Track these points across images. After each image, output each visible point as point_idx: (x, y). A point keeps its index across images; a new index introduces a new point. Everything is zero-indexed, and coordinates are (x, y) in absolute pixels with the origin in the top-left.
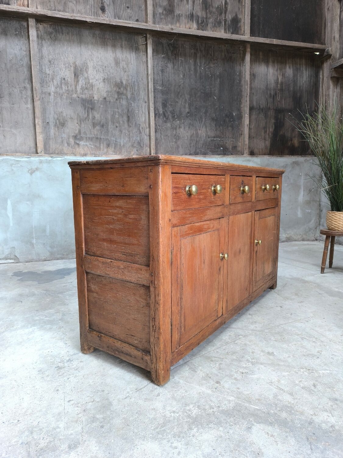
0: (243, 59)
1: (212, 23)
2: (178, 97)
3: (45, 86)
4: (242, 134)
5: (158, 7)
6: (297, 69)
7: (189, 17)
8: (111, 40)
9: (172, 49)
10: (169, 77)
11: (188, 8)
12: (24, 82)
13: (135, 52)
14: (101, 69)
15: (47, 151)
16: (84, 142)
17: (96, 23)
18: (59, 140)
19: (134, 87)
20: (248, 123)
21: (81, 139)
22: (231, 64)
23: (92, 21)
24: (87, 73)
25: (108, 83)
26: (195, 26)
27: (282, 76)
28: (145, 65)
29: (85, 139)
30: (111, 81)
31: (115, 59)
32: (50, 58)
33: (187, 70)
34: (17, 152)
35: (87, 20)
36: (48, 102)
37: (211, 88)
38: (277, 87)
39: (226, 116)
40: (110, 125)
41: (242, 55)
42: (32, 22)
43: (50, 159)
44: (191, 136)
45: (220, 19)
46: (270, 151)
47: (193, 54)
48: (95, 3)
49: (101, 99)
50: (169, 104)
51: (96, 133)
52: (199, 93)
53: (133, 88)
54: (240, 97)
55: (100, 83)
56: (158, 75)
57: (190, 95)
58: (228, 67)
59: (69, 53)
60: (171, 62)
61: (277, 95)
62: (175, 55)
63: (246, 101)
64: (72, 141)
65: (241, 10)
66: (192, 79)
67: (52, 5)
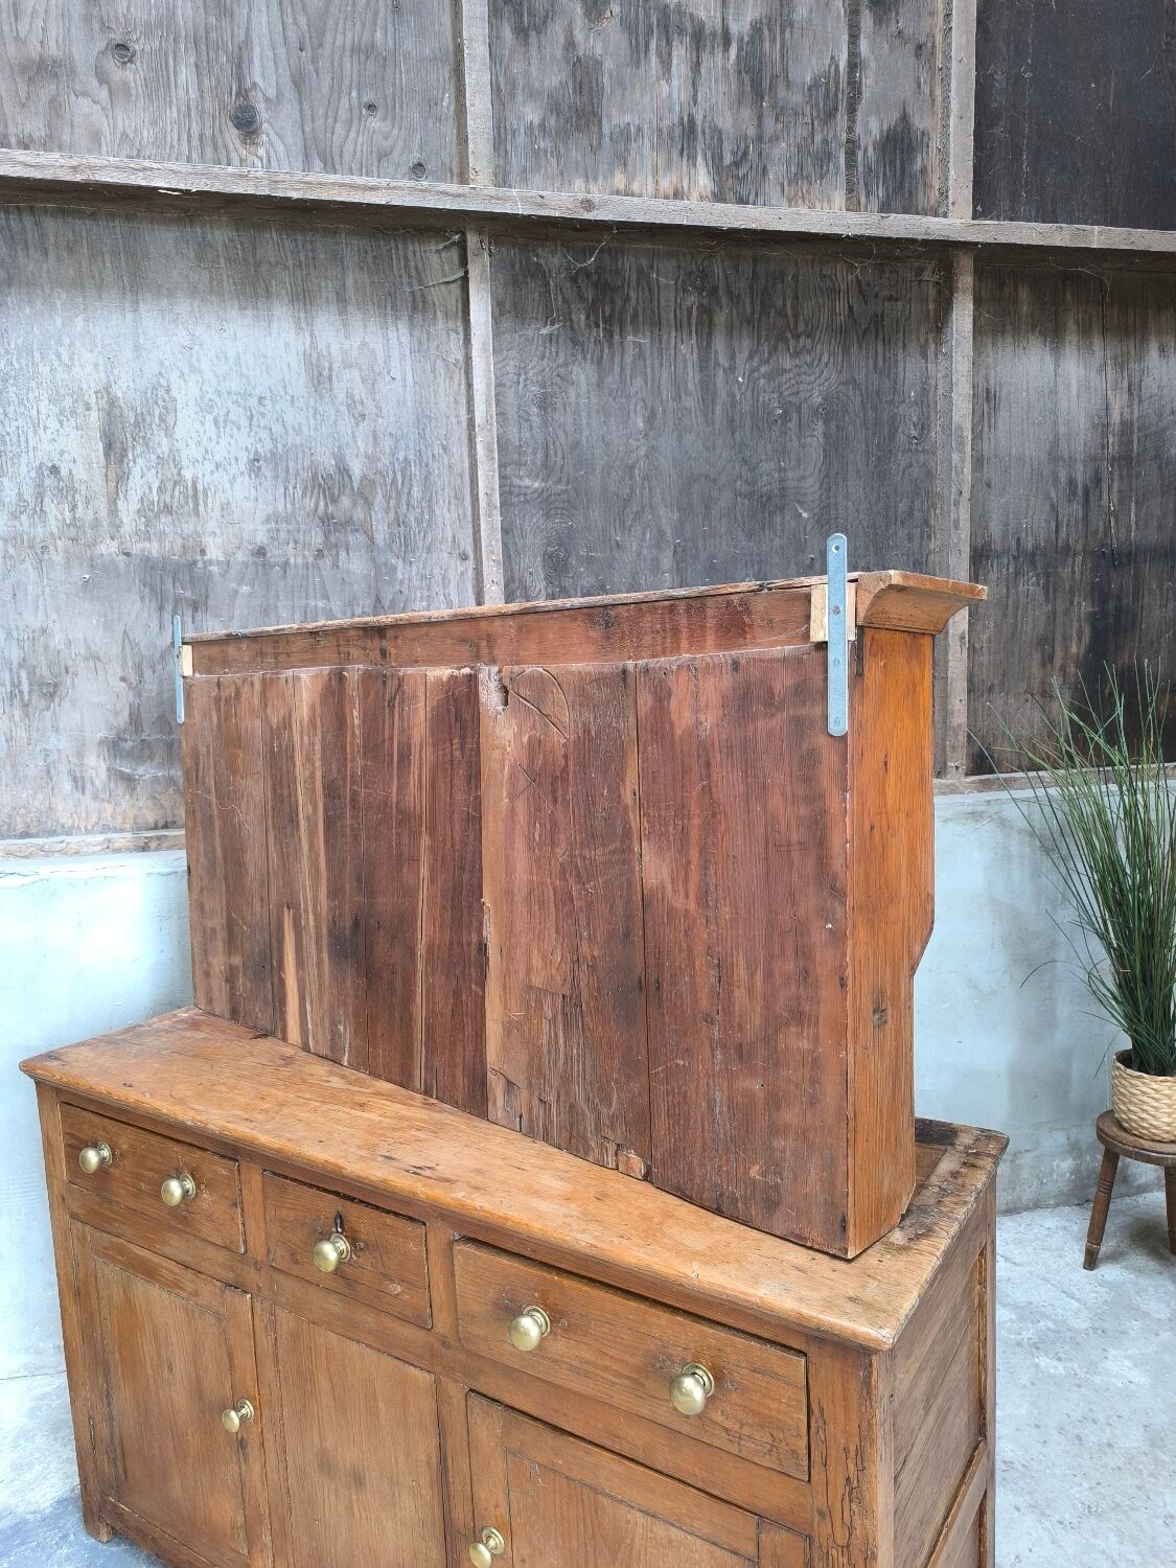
0: (939, 322)
1: (788, 163)
2: (623, 525)
5: (520, 98)
7: (671, 138)
8: (286, 267)
9: (590, 294)
10: (578, 429)
11: (670, 95)
13: (411, 318)
14: (238, 414)
17: (199, 193)
18: (34, 767)
19: (406, 490)
20: (965, 626)
21: (143, 753)
22: (880, 352)
23: (182, 186)
24: (169, 432)
25: (276, 477)
26: (703, 180)
27: (1126, 396)
29: (161, 754)
30: (291, 464)
31: (307, 357)
33: (667, 391)
35: (156, 184)
37: (780, 470)
38: (1104, 446)
41: (932, 308)
45: (825, 141)
47: (695, 312)
48: (207, 95)
49: (240, 557)
50: (579, 558)
52: (728, 494)
53: (399, 494)
54: (922, 503)
55: (234, 477)
56: (525, 424)
57: (679, 509)
58: (867, 367)
59: (78, 344)
60: (589, 356)
61: (1105, 486)
62: (608, 321)
63: (957, 526)
64: (97, 766)
65: (927, 91)
66: (690, 433)
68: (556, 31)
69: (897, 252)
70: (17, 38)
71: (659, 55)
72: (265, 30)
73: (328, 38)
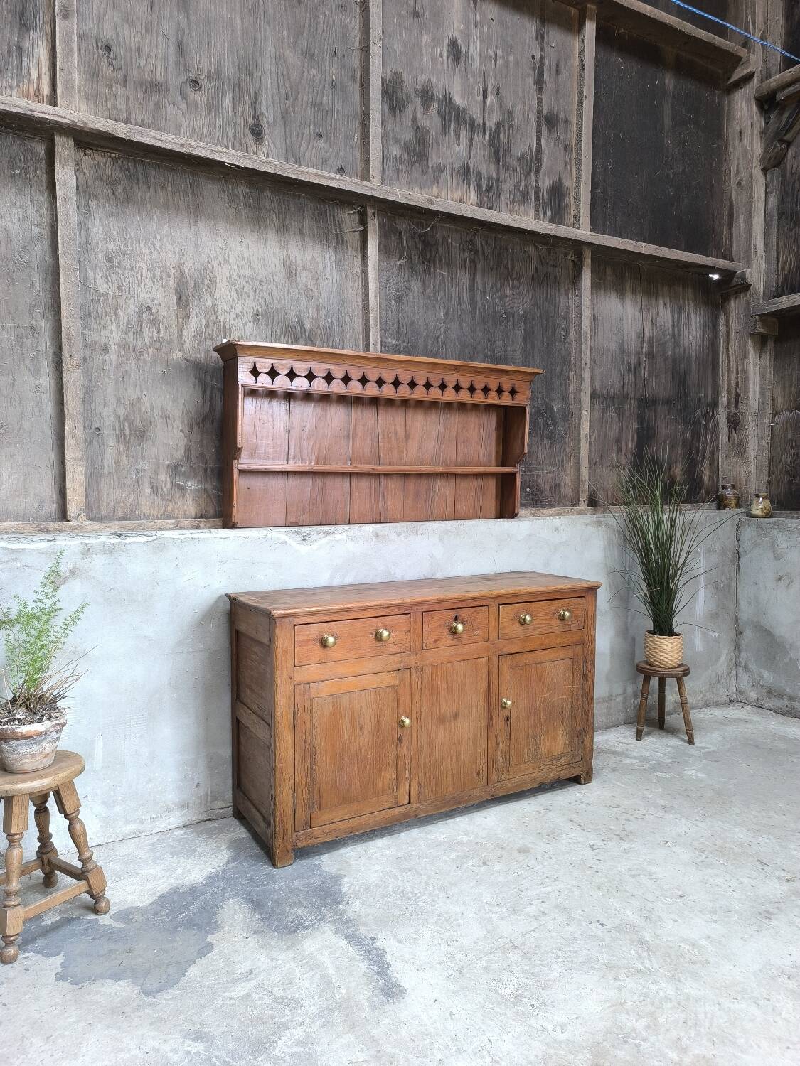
0: (576, 280)
1: (510, 194)
3: (94, 326)
4: (571, 456)
5: (391, 142)
6: (679, 308)
7: (459, 173)
8: (275, 213)
9: (420, 246)
10: (413, 315)
11: (459, 152)
12: (29, 313)
13: (336, 248)
14: (248, 288)
15: (96, 514)
16: (200, 482)
17: (246, 168)
18: (130, 479)
20: (588, 431)
21: (189, 474)
22: (549, 291)
23: (237, 164)
24: (212, 295)
25: (267, 325)
26: (473, 196)
27: (650, 324)
28: (359, 282)
30: (275, 318)
31: (284, 262)
32: (110, 249)
33: (454, 301)
35: (224, 160)
36: (101, 371)
37: (506, 346)
38: (642, 348)
39: (538, 412)
41: (570, 272)
42: (64, 146)
43: (115, 540)
45: (526, 185)
47: (468, 262)
48: (238, 115)
54: (566, 369)
55: (246, 323)
56: (390, 310)
58: (543, 298)
59: (164, 239)
60: (419, 278)
61: (642, 367)
62: (428, 261)
63: (584, 381)
64: (165, 479)
65: (569, 168)
66: (465, 322)
67: (119, 107)
68: (408, 111)
70: (139, 67)
71: (455, 131)
72: (269, 86)
73: (300, 95)
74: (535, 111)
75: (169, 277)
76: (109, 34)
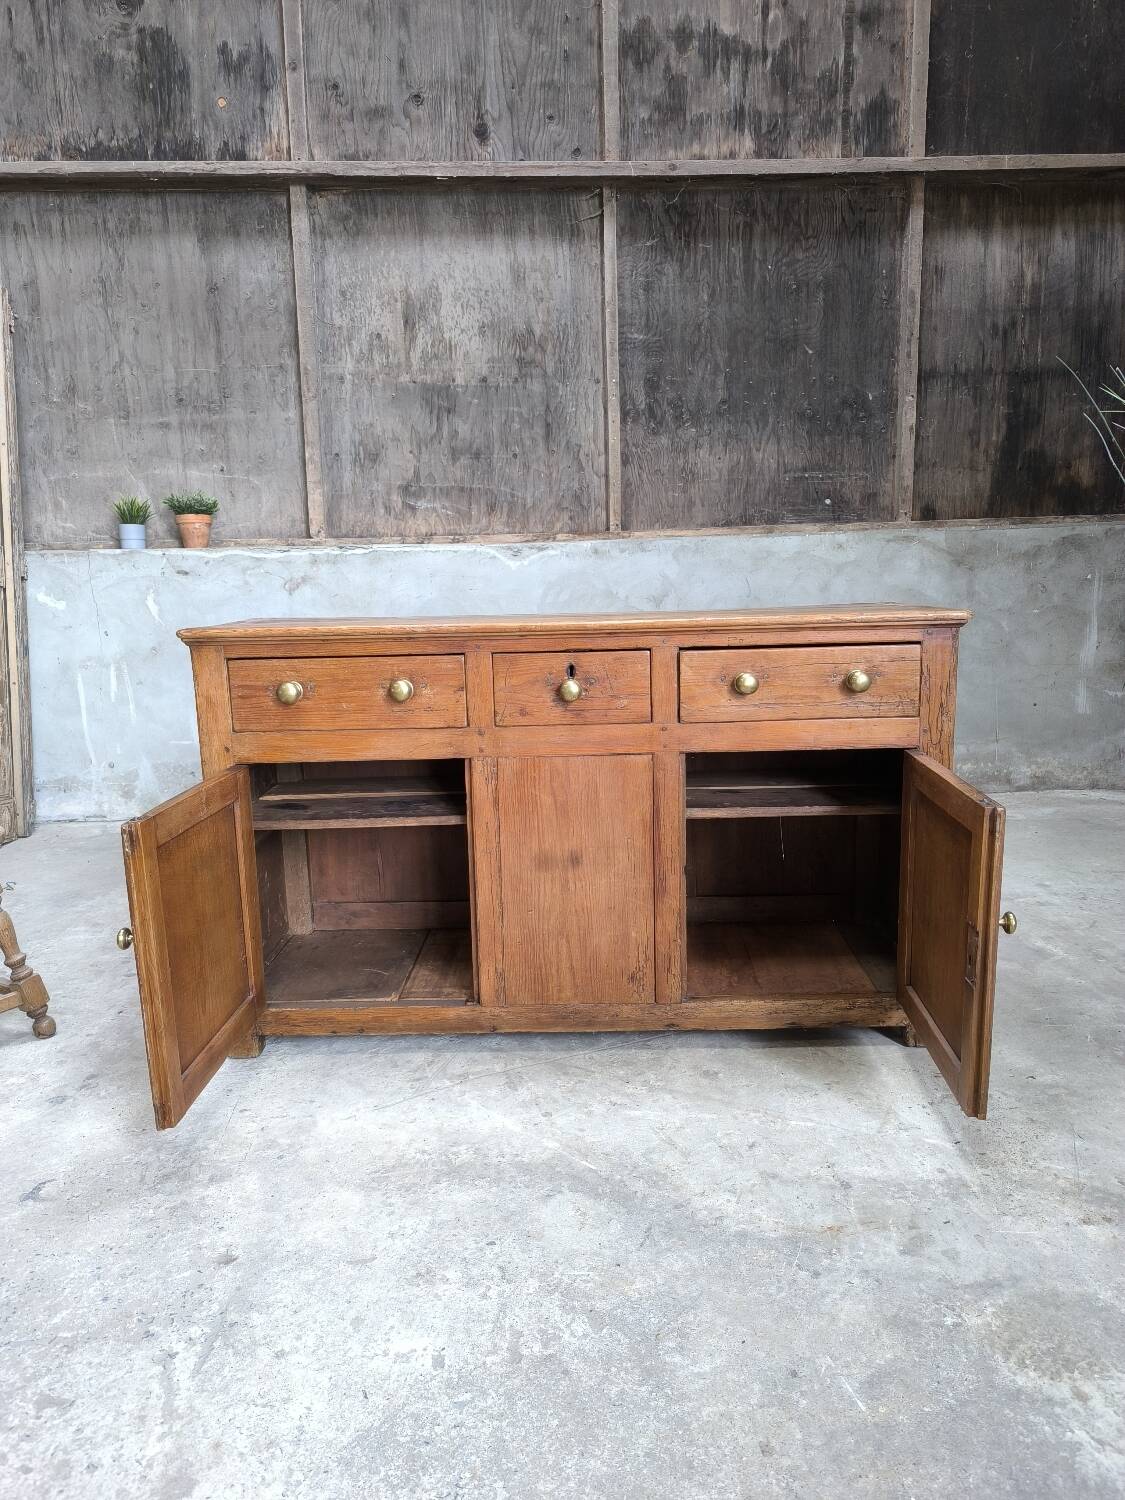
0: (902, 225)
1: (804, 127)
2: (693, 360)
3: (331, 359)
4: (894, 456)
5: (637, 104)
6: (1093, 235)
7: (729, 119)
8: (502, 215)
9: (676, 220)
10: (668, 303)
11: (729, 92)
12: (280, 354)
13: (570, 240)
14: (474, 301)
15: (336, 531)
16: (429, 501)
17: (458, 177)
18: (366, 500)
19: (565, 342)
20: (913, 421)
21: (419, 494)
22: (863, 245)
23: (449, 175)
24: (437, 313)
25: (493, 336)
26: (748, 144)
27: (1036, 267)
28: (596, 274)
29: (429, 495)
30: (502, 329)
31: (512, 267)
32: (343, 283)
33: (723, 278)
34: (261, 536)
35: (436, 174)
36: (338, 400)
37: (794, 323)
38: (1019, 301)
39: (844, 403)
40: (496, 452)
41: (899, 214)
42: (298, 194)
43: (337, 552)
44: (731, 471)
45: (828, 113)
46: (991, 505)
47: (741, 227)
48: (461, 120)
49: (473, 383)
50: (666, 381)
51: (458, 477)
52: (760, 340)
53: (561, 345)
54: (890, 342)
55: (471, 337)
56: (636, 301)
57: (729, 351)
58: (854, 255)
59: (392, 265)
60: (675, 258)
61: (1019, 329)
62: (687, 236)
63: (909, 355)
64: (396, 500)
65: (899, 74)
66: (737, 302)
67: (348, 141)
68: (660, 62)
69: (871, 181)
70: (364, 97)
71: (722, 68)
72: (493, 79)
73: (528, 78)
74: (843, 10)
75: (396, 301)
76: (336, 72)
